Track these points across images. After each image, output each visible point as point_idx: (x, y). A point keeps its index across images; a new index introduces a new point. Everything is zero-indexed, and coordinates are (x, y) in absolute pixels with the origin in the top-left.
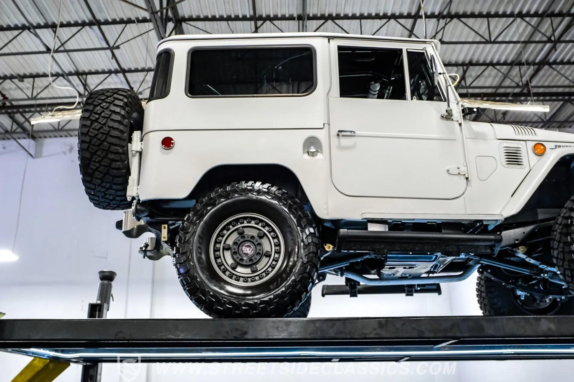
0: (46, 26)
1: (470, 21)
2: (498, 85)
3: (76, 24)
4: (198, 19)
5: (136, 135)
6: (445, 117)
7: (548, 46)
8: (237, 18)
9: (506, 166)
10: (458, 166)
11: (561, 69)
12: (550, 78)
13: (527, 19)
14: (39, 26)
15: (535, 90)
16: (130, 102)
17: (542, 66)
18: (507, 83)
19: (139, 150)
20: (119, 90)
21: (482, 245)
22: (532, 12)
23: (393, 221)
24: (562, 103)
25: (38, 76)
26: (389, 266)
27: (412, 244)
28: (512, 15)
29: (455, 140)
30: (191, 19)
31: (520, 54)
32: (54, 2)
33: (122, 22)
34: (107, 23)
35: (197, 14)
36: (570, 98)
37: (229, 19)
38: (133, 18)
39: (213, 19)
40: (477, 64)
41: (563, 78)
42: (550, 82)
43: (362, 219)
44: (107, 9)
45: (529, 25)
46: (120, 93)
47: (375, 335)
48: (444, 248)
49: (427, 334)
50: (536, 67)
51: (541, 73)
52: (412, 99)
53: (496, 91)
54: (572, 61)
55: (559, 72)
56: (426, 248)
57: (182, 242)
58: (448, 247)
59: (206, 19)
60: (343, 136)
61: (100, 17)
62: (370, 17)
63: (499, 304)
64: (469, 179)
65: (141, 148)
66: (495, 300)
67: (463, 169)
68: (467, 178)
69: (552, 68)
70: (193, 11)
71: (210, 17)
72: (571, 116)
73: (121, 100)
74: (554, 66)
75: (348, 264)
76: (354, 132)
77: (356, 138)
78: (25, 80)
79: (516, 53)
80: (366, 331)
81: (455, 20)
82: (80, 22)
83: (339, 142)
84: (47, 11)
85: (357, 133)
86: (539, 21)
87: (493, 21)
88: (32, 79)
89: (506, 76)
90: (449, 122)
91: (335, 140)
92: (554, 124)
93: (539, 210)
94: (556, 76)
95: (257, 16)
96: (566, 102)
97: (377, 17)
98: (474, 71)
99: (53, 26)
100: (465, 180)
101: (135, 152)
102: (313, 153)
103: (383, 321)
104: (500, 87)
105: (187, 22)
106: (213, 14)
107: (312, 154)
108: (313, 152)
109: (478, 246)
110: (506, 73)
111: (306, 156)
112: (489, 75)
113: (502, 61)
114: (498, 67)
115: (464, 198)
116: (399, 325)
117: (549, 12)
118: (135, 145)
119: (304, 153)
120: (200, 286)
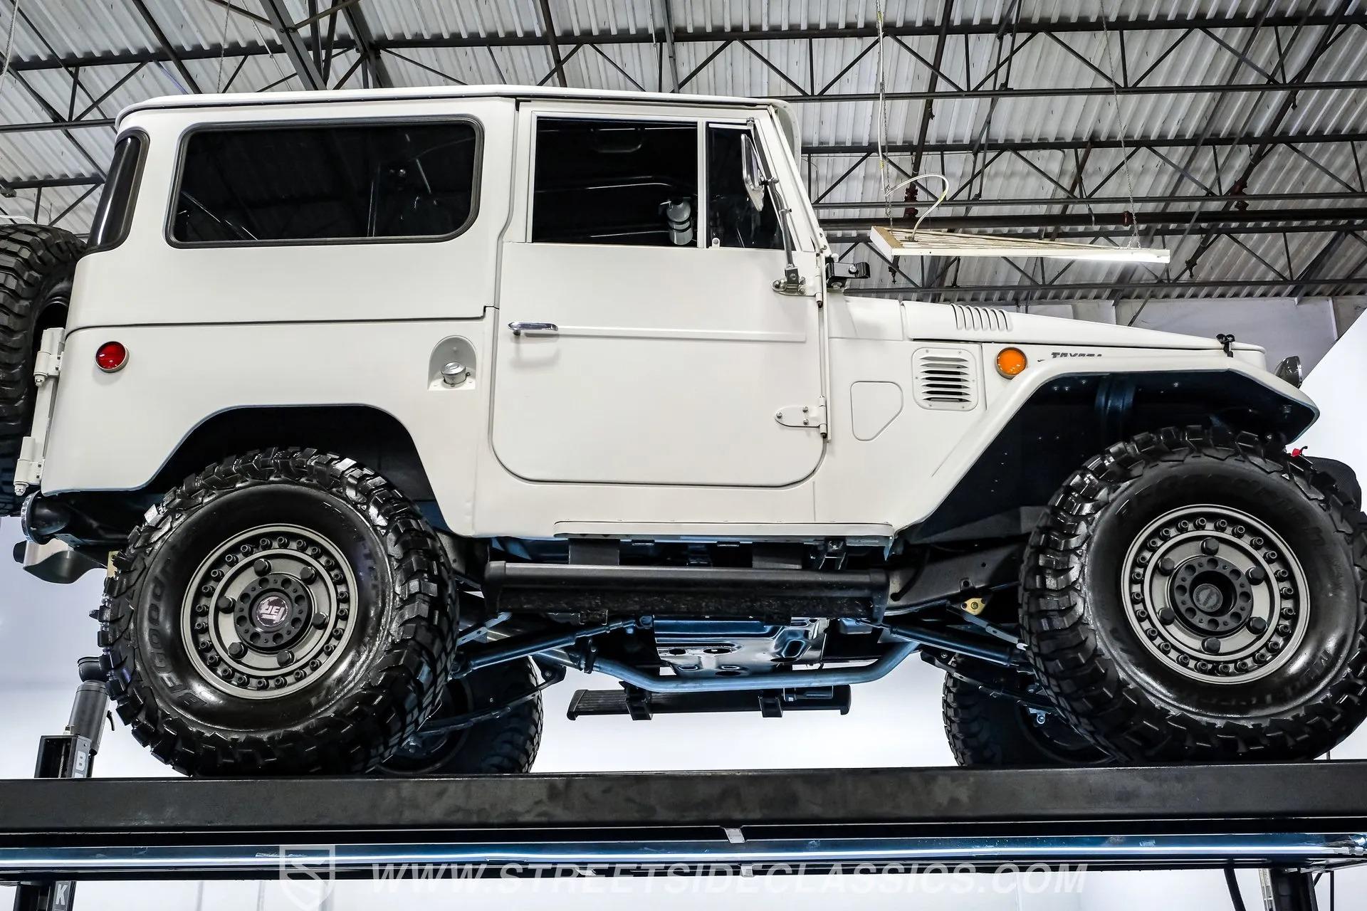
0: (53, 63)
1: (1080, 40)
2: (1168, 194)
3: (125, 57)
4: (418, 42)
5: (50, 337)
6: (784, 288)
7: (1278, 97)
8: (511, 40)
9: (927, 404)
10: (803, 407)
11: (1320, 152)
12: (1296, 176)
13: (1219, 32)
14: (36, 64)
15: (1262, 205)
16: (40, 258)
17: (1270, 146)
18: (1190, 189)
19: (52, 372)
20: (16, 228)
21: (844, 598)
22: (1230, 14)
23: (634, 541)
24: (1332, 234)
25: (49, 182)
26: (673, 648)
27: (668, 596)
28: (1180, 22)
29: (803, 342)
30: (401, 42)
31: (1212, 116)
32: (64, 3)
33: (234, 50)
34: (198, 53)
35: (415, 29)
36: (1350, 223)
37: (492, 40)
38: (261, 43)
39: (456, 41)
40: (1111, 143)
41: (1327, 178)
42: (1294, 186)
43: (556, 536)
44: (195, 23)
45: (1223, 49)
46: (18, 236)
47: (539, 815)
48: (749, 604)
49: (663, 815)
50: (1255, 147)
51: (1272, 162)
52: (709, 244)
53: (1166, 207)
54: (1361, 131)
55: (1314, 163)
56: (704, 604)
57: (115, 594)
58: (759, 604)
59: (437, 41)
60: (528, 335)
61: (178, 39)
62: (832, 32)
63: (984, 737)
64: (829, 437)
65: (57, 369)
66: (975, 727)
67: (816, 414)
68: (825, 436)
69: (1295, 149)
70: (403, 24)
71: (446, 36)
72: (1359, 266)
73: (14, 254)
74: (1300, 146)
75: (573, 644)
76: (554, 326)
77: (561, 340)
78: (18, 191)
79: (1204, 115)
80: (519, 808)
81: (1042, 36)
82: (134, 52)
83: (518, 351)
84: (52, 27)
85: (562, 328)
86: (1248, 36)
87: (1137, 39)
88: (35, 190)
89: (1184, 173)
90: (793, 300)
91: (507, 346)
92: (1321, 287)
93: (1024, 510)
94: (1308, 170)
95: (558, 33)
96: (1342, 232)
97: (851, 31)
98: (1103, 160)
99: (73, 64)
100: (821, 440)
101: (43, 379)
102: (453, 379)
103: (560, 782)
104: (1172, 198)
105: (393, 50)
106: (453, 29)
107: (450, 382)
108: (453, 376)
109: (832, 599)
110: (1183, 165)
111: (437, 385)
112: (1144, 170)
113: (1171, 136)
114: (1163, 150)
115: (814, 483)
116: (595, 791)
117: (1270, 13)
118: (45, 364)
119: (432, 377)
120: (144, 701)
